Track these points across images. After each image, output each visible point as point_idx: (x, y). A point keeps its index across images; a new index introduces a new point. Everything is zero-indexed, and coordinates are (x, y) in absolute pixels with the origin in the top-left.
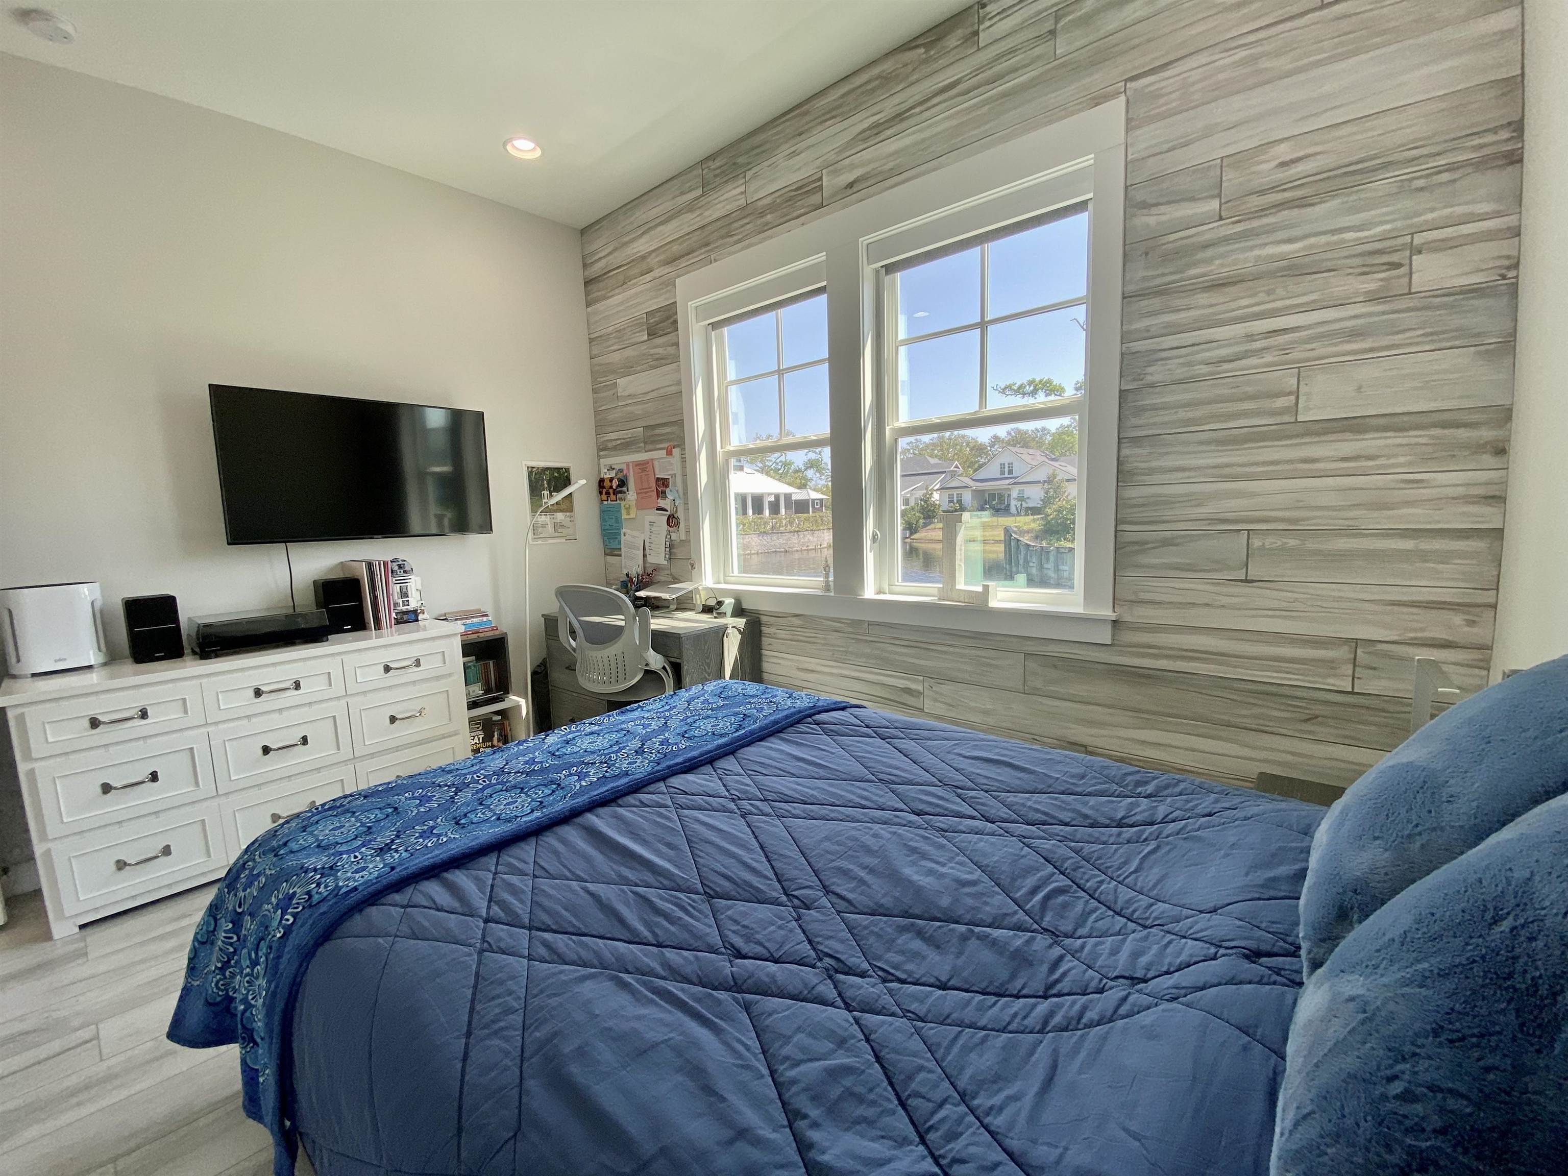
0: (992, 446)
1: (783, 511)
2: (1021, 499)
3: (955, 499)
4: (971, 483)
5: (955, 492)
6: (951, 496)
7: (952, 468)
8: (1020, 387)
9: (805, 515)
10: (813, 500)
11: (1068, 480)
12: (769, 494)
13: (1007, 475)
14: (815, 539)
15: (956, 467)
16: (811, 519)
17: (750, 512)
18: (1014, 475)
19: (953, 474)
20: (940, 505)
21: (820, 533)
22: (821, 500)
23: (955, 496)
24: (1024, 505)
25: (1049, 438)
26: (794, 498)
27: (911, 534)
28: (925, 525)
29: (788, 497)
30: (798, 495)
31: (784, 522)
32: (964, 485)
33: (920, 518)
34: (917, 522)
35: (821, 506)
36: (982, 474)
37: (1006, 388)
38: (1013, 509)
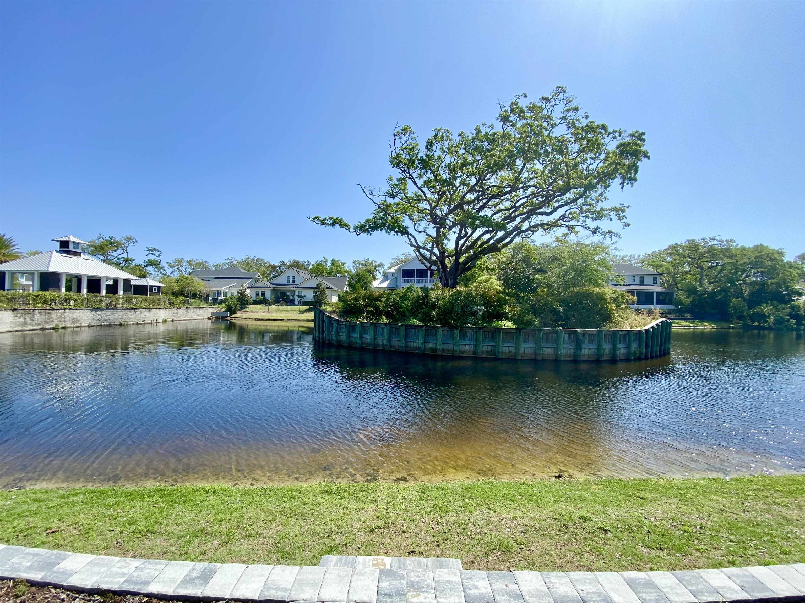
0: (280, 267)
1: (121, 292)
2: (300, 296)
3: (260, 294)
4: (271, 286)
5: (260, 290)
6: (257, 292)
7: (256, 277)
8: (325, 220)
9: (144, 297)
10: (151, 287)
11: (327, 288)
12: (108, 279)
13: (291, 283)
14: (152, 316)
15: (259, 276)
16: (149, 300)
17: (85, 291)
18: (295, 283)
19: (257, 280)
20: (251, 297)
21: (156, 311)
22: (159, 287)
23: (260, 292)
24: (303, 300)
25: (311, 267)
26: (133, 283)
27: (231, 314)
28: (241, 309)
29: (127, 282)
30: (136, 281)
31: (121, 301)
32: (266, 286)
33: (237, 304)
34: (236, 306)
35: (159, 291)
36: (276, 281)
37: (316, 218)
38: (296, 302)
